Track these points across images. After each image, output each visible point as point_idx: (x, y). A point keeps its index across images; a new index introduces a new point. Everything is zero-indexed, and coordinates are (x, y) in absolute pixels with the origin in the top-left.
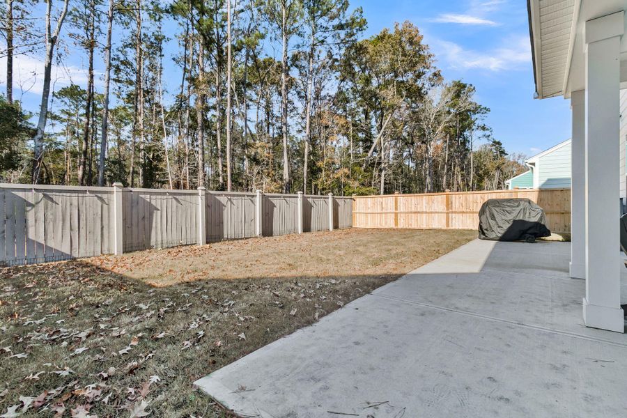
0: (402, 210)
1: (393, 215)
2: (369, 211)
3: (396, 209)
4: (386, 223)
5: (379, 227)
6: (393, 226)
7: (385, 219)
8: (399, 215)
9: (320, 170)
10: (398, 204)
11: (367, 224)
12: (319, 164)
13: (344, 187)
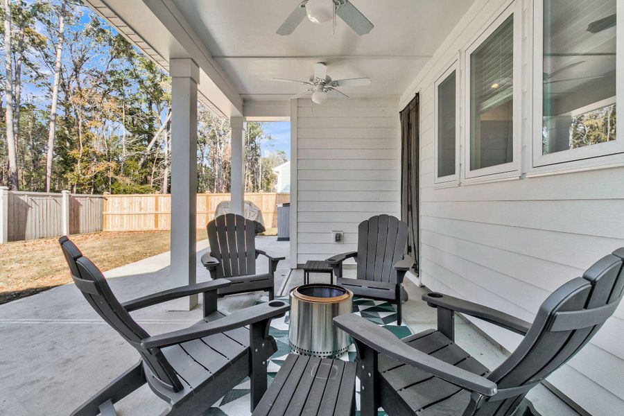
0: (163, 210)
1: (153, 217)
2: (125, 212)
3: (157, 209)
4: (145, 225)
5: (137, 229)
6: (152, 227)
7: (145, 220)
8: (159, 215)
9: (74, 161)
10: (159, 205)
11: (122, 226)
12: (73, 153)
13: (112, 183)
